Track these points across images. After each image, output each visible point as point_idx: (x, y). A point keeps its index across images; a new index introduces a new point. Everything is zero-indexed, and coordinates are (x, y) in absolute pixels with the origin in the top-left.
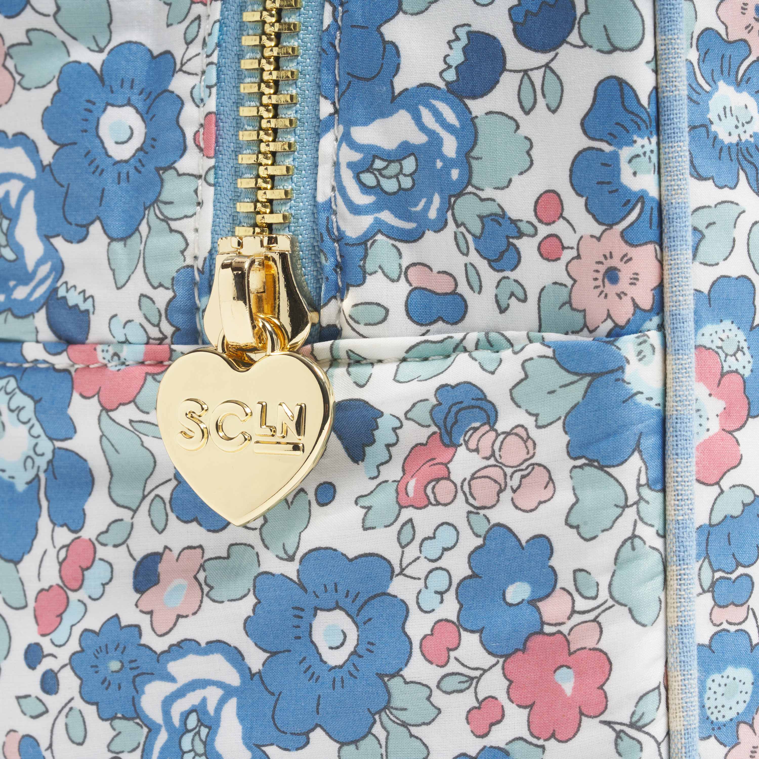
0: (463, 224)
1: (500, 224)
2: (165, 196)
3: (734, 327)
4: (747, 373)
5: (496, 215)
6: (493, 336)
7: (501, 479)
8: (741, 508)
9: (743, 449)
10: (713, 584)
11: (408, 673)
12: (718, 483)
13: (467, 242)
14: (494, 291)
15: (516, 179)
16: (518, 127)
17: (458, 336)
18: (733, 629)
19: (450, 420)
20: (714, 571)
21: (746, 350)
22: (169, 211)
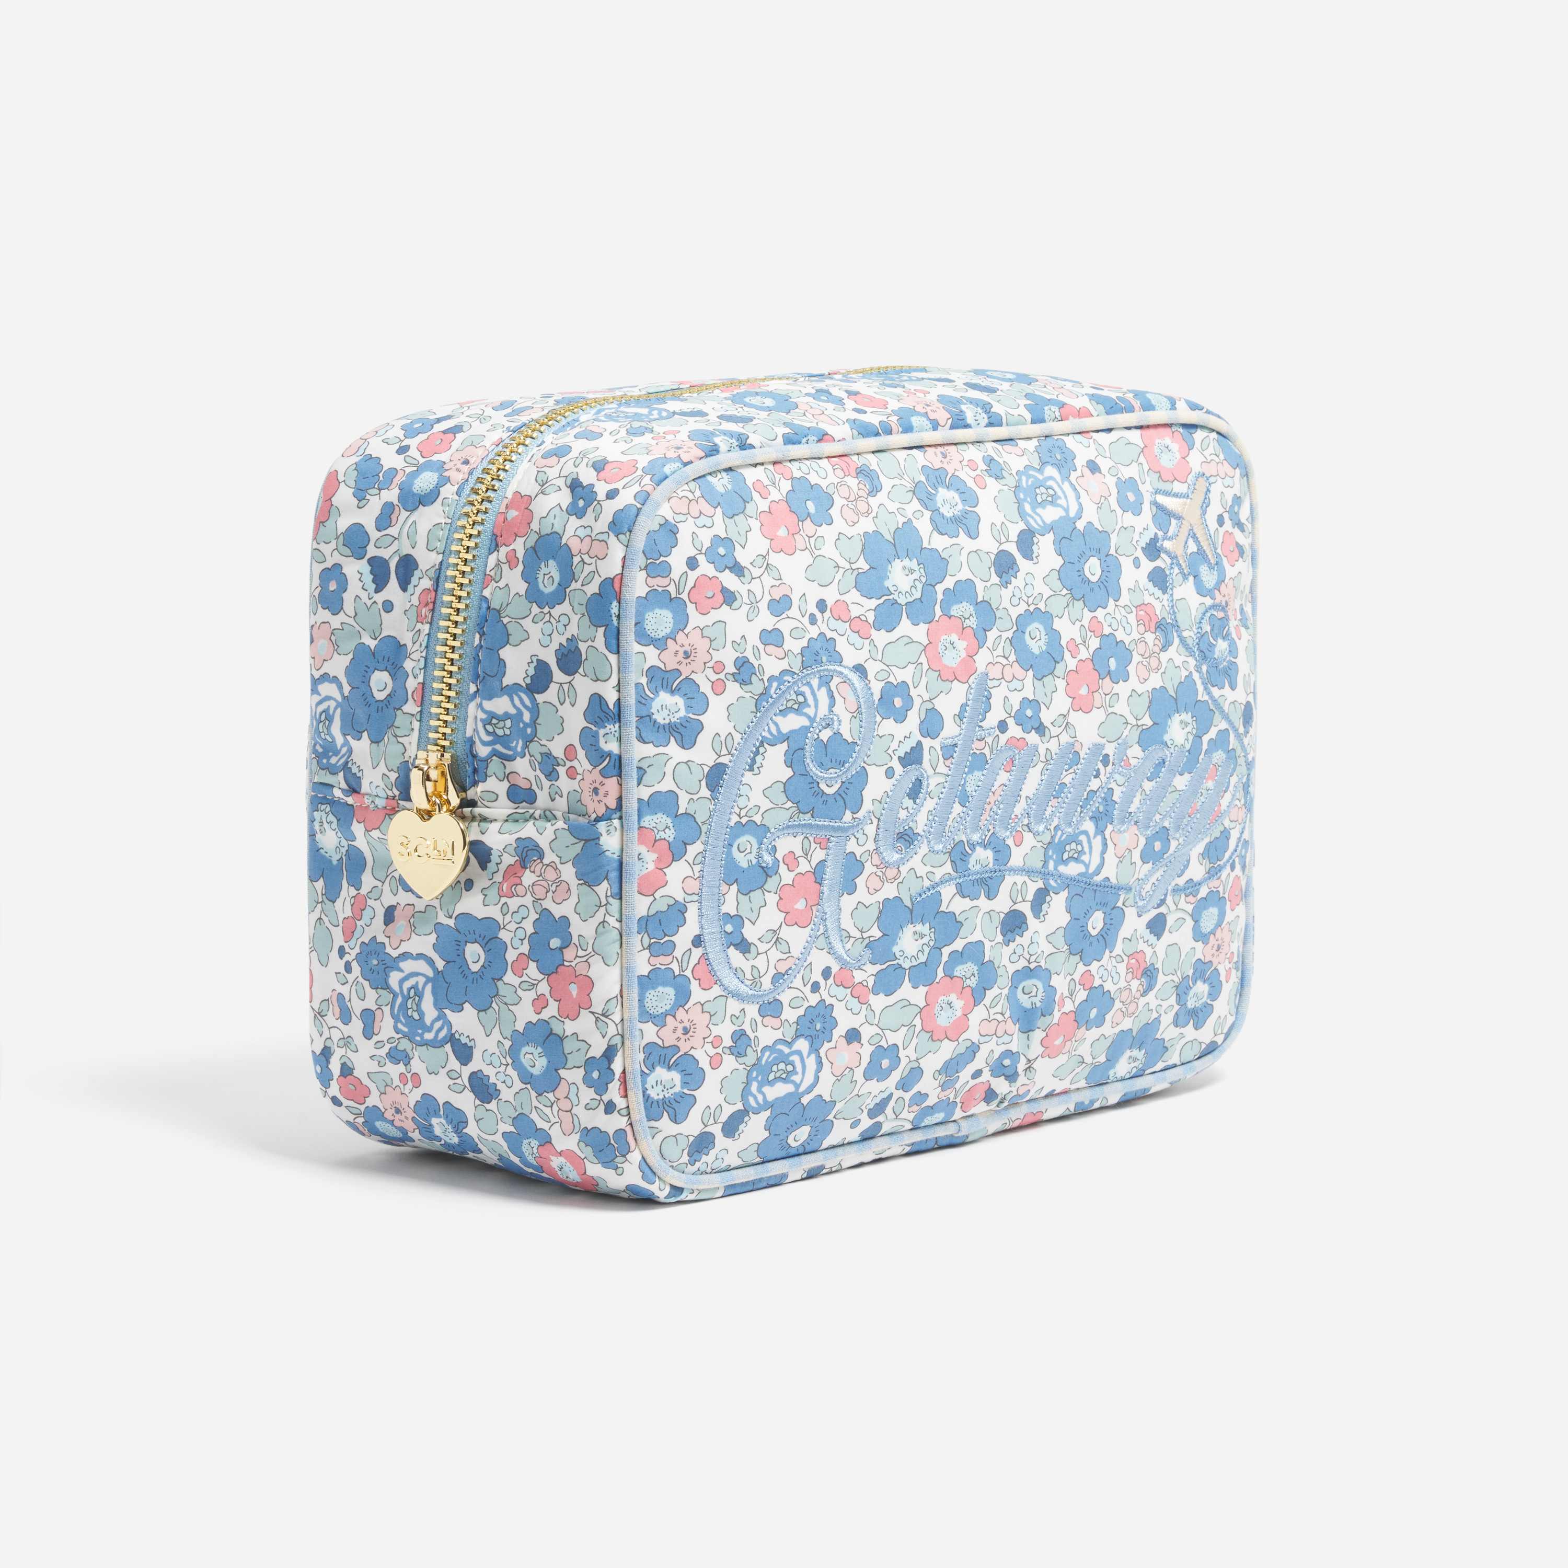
3: (664, 816)
4: (671, 840)
7: (546, 886)
8: (667, 907)
9: (668, 878)
10: (650, 945)
12: (653, 895)
18: (663, 967)
19: (524, 855)
20: (650, 939)
21: (671, 828)
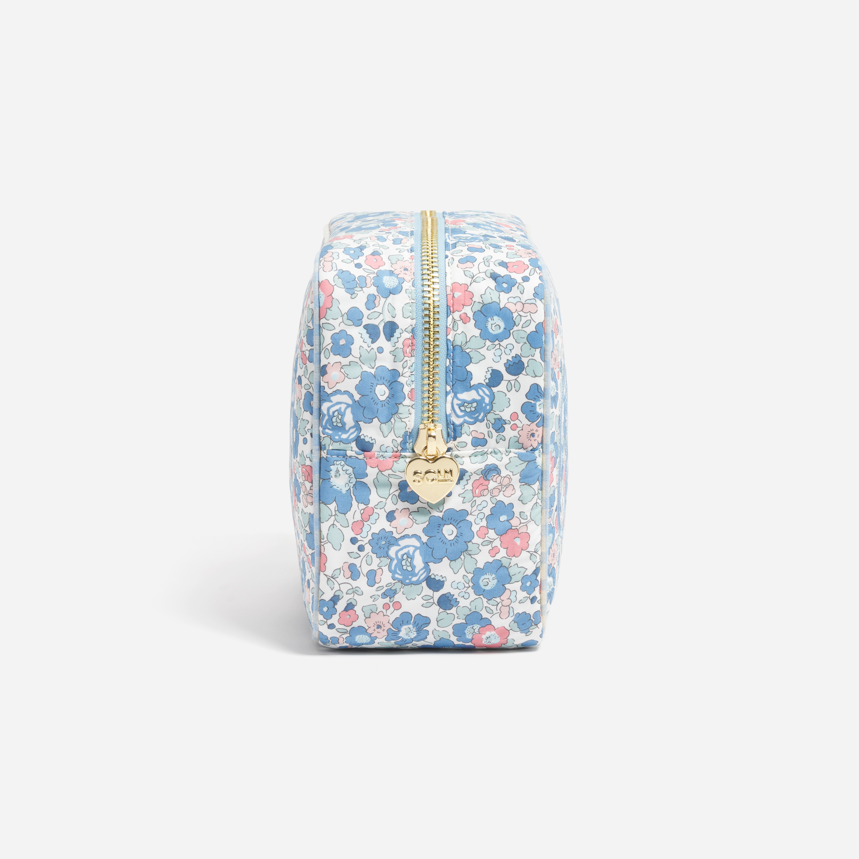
0: (489, 420)
1: (500, 421)
2: (399, 412)
5: (499, 418)
6: (495, 450)
11: (473, 541)
13: (489, 425)
14: (496, 438)
15: (505, 409)
16: (506, 395)
17: (486, 450)
22: (401, 416)
